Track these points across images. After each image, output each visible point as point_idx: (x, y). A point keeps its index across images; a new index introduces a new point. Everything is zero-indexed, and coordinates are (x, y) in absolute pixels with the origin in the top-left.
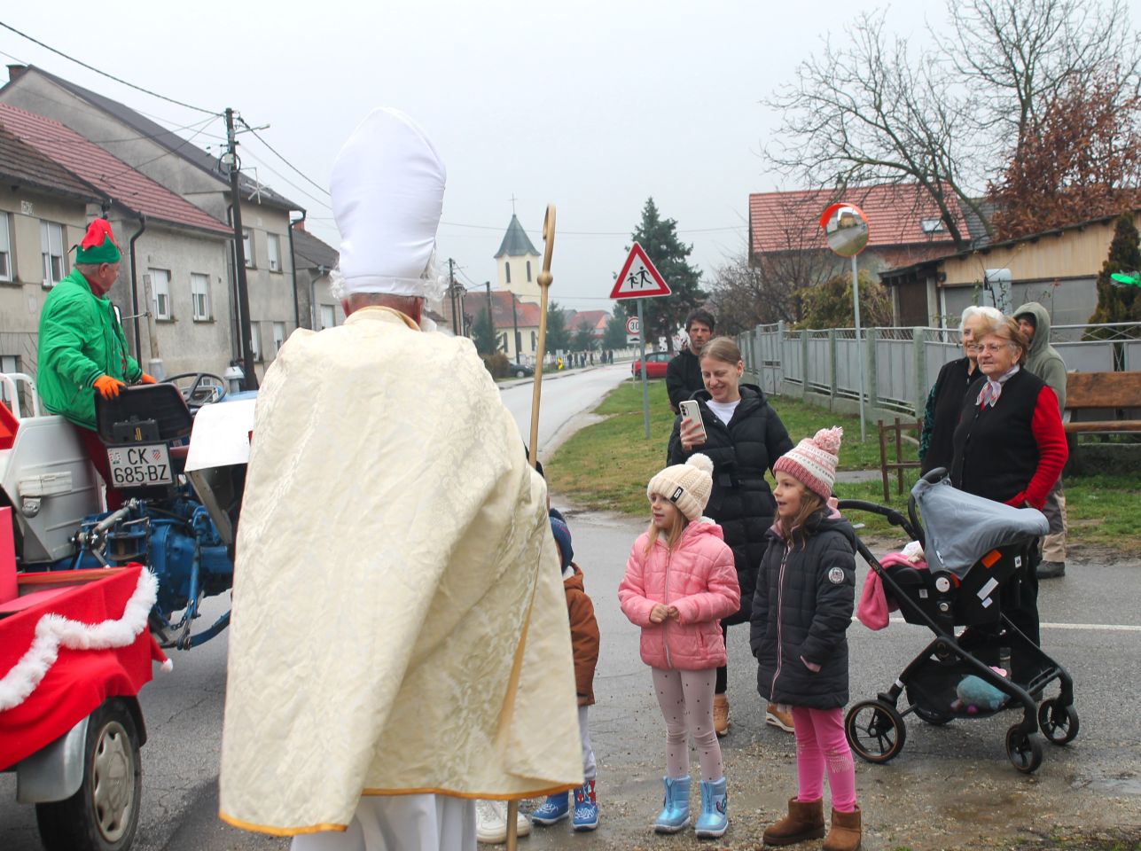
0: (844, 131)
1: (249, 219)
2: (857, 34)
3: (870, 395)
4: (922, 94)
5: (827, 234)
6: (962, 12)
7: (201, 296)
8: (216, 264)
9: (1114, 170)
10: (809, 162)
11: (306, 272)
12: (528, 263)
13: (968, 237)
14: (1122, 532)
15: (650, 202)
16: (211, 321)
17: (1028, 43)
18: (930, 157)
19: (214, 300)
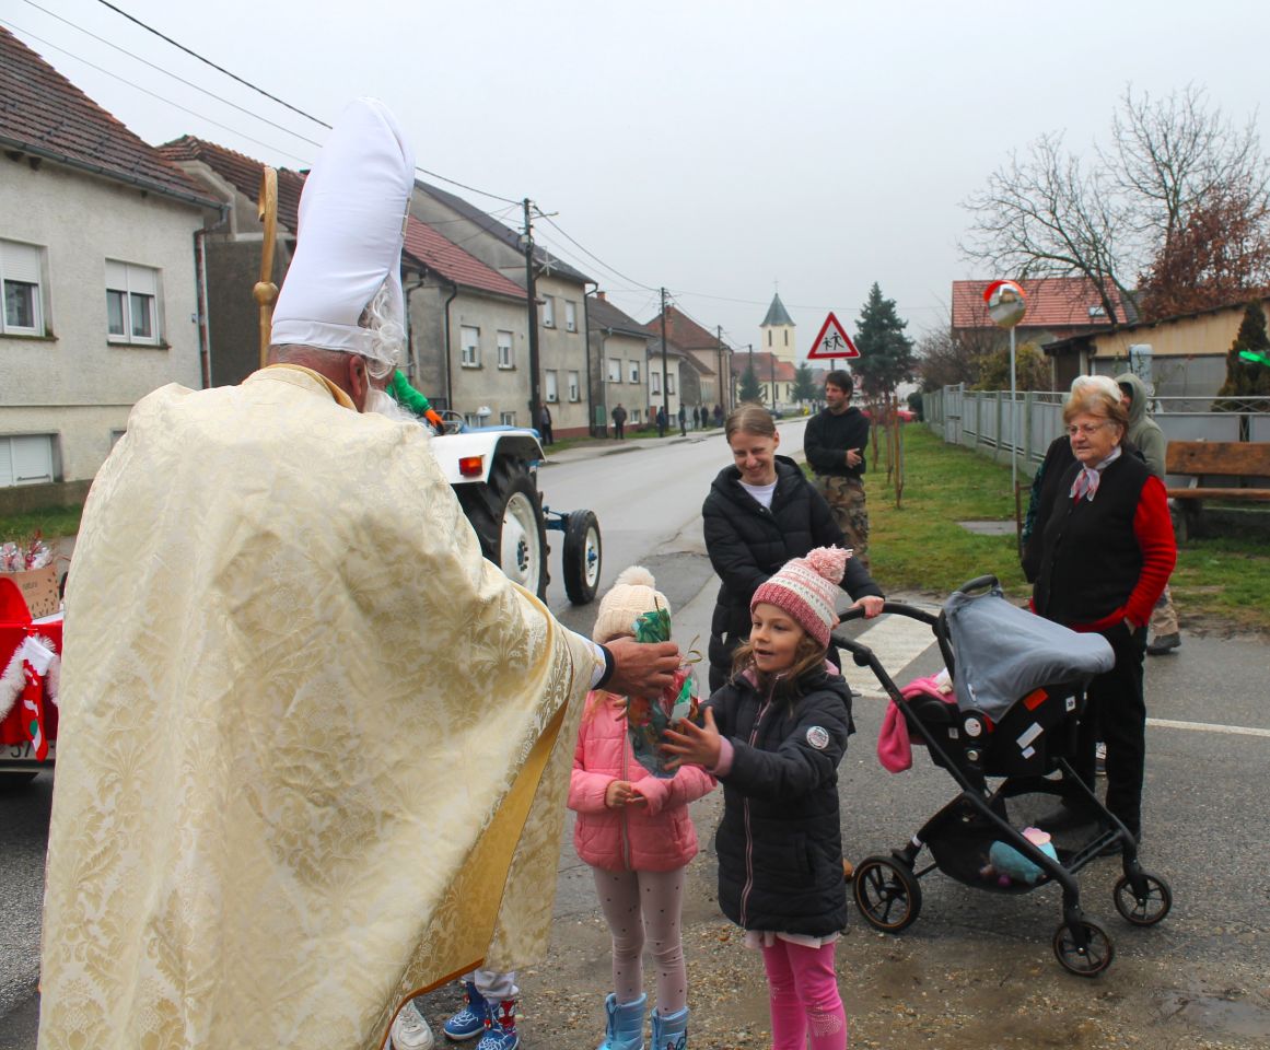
0: (1024, 230)
1: (542, 288)
2: (1038, 151)
3: (1026, 449)
4: (1090, 202)
5: (990, 308)
6: (1124, 136)
7: (506, 349)
8: (520, 324)
9: (1243, 265)
10: (997, 254)
11: (598, 332)
12: (786, 332)
13: (1124, 321)
14: (1241, 602)
15: (876, 285)
16: (513, 369)
17: (1177, 163)
18: (1094, 254)
19: (517, 352)
